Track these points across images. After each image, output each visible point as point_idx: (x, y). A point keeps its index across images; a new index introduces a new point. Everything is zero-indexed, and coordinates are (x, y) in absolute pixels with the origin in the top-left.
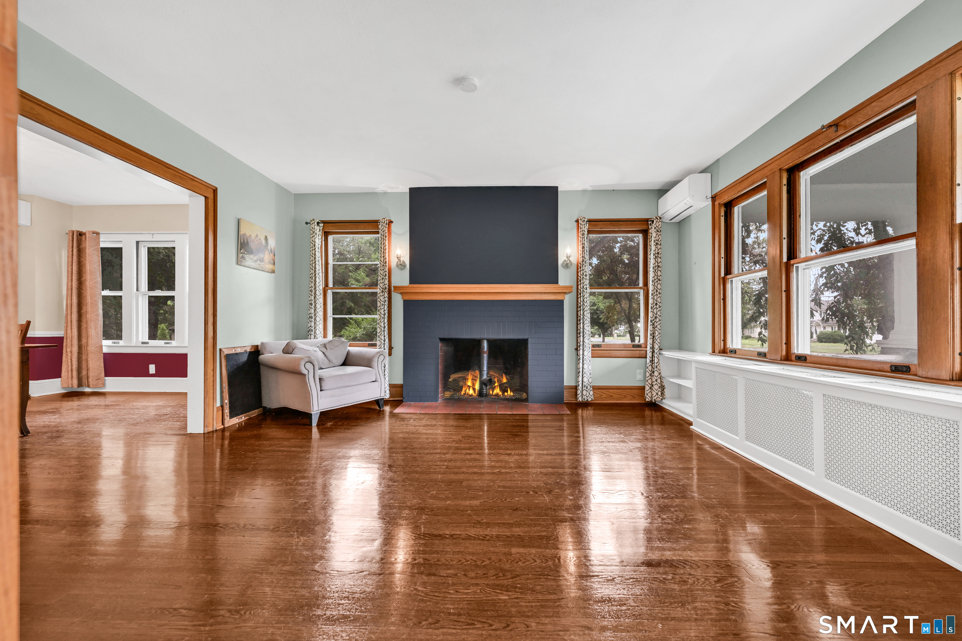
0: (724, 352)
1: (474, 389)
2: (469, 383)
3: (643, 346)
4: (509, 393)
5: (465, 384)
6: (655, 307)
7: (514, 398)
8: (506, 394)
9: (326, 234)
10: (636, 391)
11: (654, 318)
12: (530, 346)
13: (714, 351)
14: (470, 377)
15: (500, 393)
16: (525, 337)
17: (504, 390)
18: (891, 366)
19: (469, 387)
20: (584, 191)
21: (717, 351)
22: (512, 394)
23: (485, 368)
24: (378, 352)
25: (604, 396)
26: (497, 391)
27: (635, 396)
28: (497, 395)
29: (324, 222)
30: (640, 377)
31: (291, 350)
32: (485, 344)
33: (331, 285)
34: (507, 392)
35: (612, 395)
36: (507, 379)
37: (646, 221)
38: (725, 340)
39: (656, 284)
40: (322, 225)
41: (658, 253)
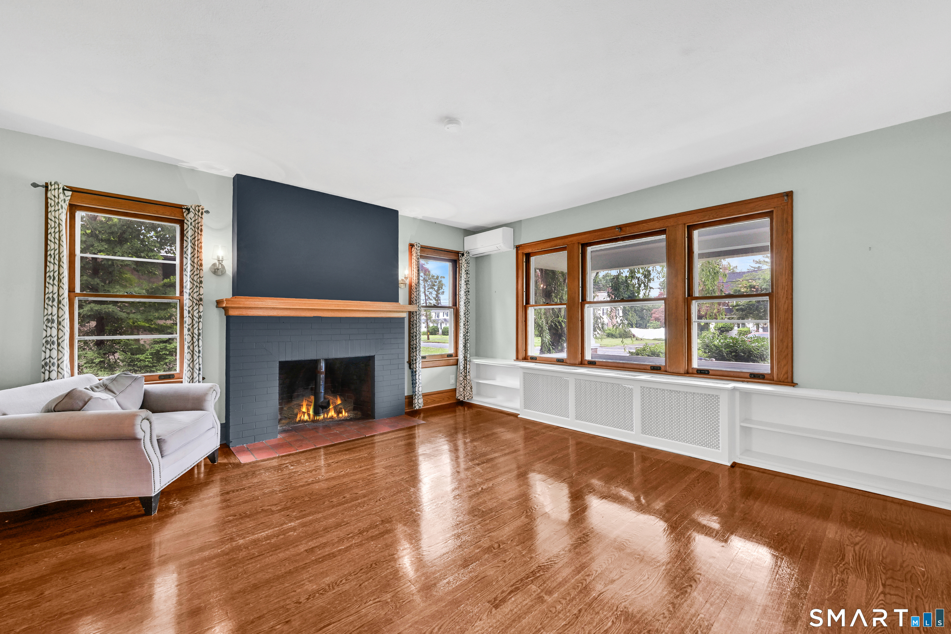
0: (526, 359)
1: (309, 415)
2: (304, 409)
3: (454, 355)
4: (344, 414)
5: (300, 410)
6: (467, 324)
7: (348, 418)
8: (340, 415)
9: (73, 208)
10: (450, 393)
11: (466, 332)
12: (377, 363)
13: (517, 359)
14: (305, 404)
15: (335, 415)
16: (372, 354)
17: (339, 412)
18: (651, 367)
19: (304, 413)
20: (414, 219)
21: (520, 357)
22: (346, 414)
23: (322, 390)
24: (211, 388)
25: (429, 401)
26: (332, 413)
27: (450, 397)
28: (332, 418)
29: (72, 189)
30: (453, 381)
31: (81, 404)
32: (323, 364)
33: (78, 290)
34: (341, 413)
35: (434, 399)
36: (341, 400)
37: (457, 253)
38: (526, 350)
39: (467, 306)
40: (69, 193)
41: (468, 281)
